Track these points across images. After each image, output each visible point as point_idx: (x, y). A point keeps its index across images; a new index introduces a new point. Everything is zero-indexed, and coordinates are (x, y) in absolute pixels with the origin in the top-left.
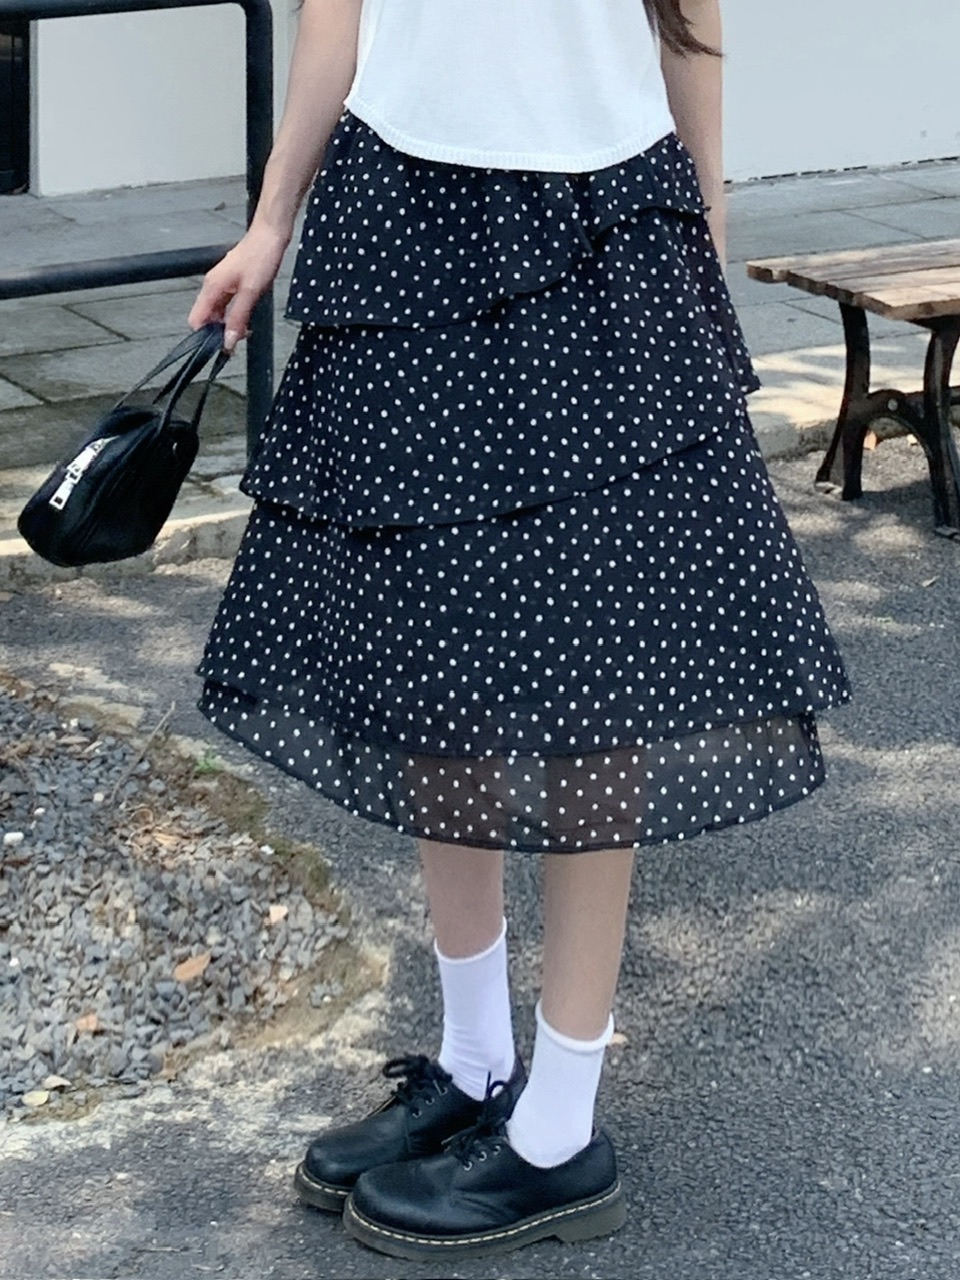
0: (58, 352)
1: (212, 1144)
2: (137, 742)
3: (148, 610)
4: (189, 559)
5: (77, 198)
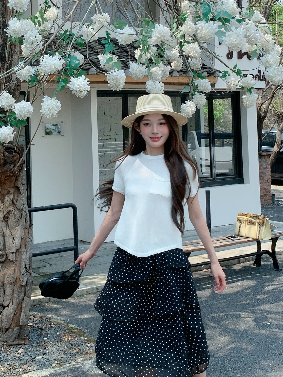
0: (41, 267)
1: (83, 370)
2: (63, 326)
5: (40, 244)
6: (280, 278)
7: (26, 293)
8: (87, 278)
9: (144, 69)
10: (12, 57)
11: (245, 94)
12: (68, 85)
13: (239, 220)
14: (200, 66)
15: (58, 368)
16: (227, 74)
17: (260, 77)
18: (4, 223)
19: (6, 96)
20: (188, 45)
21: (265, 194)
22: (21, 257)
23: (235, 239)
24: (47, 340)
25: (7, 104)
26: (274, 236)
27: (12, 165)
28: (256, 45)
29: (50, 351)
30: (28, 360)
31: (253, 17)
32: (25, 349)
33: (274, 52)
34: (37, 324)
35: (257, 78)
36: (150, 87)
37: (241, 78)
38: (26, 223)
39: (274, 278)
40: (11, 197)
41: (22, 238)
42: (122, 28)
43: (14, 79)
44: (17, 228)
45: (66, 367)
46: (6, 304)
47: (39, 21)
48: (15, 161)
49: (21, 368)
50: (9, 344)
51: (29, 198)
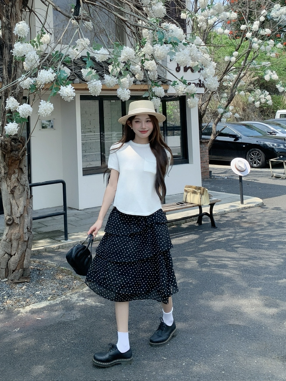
0: (39, 228)
2: (56, 268)
3: (54, 255)
4: (59, 249)
5: (38, 210)
6: (216, 233)
7: (28, 246)
8: (74, 235)
9: (115, 80)
10: (16, 71)
11: (189, 98)
12: (59, 92)
13: (186, 191)
14: (156, 77)
15: (52, 301)
16: (176, 83)
17: (200, 85)
18: (11, 195)
19: (12, 100)
20: (147, 62)
21: (204, 171)
22: (24, 221)
23: (183, 205)
24: (44, 278)
25: (13, 106)
26: (212, 202)
27: (17, 152)
28: (198, 61)
29: (46, 287)
30: (30, 295)
31: (195, 41)
32: (27, 286)
33: (211, 67)
34: (36, 267)
35: (198, 86)
36: (120, 93)
37: (187, 86)
38: (28, 195)
39: (212, 233)
40: (16, 175)
41: (25, 207)
42: (99, 50)
43: (18, 87)
44: (21, 199)
45: (58, 300)
46: (13, 254)
47: (37, 45)
48: (19, 149)
49: (24, 301)
50: (16, 282)
51: (30, 176)
